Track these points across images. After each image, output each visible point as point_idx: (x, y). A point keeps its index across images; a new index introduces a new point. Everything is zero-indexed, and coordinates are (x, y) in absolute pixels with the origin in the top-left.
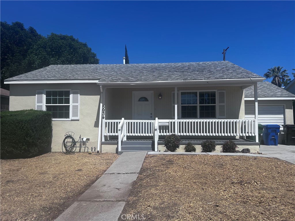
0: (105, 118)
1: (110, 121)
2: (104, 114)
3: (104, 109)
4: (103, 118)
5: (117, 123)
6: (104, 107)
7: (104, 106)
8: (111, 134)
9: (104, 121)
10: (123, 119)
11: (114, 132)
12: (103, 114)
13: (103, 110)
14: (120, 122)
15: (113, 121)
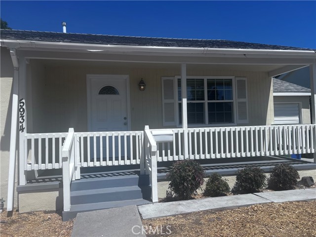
0: (25, 130)
1: (40, 136)
2: (23, 119)
3: (24, 107)
4: (20, 129)
5: (57, 140)
6: (22, 104)
7: (24, 101)
8: (43, 167)
9: (25, 136)
10: (71, 130)
11: (50, 161)
12: (20, 120)
13: (21, 110)
14: (63, 139)
15: (47, 136)
